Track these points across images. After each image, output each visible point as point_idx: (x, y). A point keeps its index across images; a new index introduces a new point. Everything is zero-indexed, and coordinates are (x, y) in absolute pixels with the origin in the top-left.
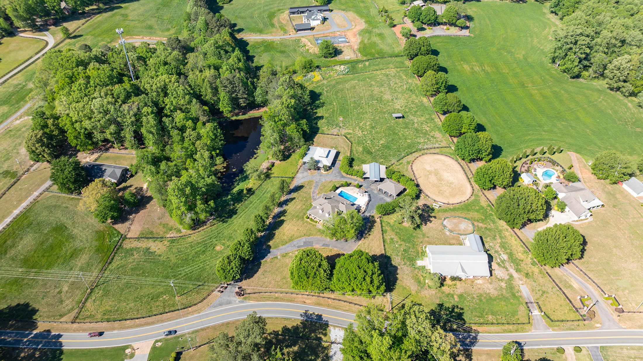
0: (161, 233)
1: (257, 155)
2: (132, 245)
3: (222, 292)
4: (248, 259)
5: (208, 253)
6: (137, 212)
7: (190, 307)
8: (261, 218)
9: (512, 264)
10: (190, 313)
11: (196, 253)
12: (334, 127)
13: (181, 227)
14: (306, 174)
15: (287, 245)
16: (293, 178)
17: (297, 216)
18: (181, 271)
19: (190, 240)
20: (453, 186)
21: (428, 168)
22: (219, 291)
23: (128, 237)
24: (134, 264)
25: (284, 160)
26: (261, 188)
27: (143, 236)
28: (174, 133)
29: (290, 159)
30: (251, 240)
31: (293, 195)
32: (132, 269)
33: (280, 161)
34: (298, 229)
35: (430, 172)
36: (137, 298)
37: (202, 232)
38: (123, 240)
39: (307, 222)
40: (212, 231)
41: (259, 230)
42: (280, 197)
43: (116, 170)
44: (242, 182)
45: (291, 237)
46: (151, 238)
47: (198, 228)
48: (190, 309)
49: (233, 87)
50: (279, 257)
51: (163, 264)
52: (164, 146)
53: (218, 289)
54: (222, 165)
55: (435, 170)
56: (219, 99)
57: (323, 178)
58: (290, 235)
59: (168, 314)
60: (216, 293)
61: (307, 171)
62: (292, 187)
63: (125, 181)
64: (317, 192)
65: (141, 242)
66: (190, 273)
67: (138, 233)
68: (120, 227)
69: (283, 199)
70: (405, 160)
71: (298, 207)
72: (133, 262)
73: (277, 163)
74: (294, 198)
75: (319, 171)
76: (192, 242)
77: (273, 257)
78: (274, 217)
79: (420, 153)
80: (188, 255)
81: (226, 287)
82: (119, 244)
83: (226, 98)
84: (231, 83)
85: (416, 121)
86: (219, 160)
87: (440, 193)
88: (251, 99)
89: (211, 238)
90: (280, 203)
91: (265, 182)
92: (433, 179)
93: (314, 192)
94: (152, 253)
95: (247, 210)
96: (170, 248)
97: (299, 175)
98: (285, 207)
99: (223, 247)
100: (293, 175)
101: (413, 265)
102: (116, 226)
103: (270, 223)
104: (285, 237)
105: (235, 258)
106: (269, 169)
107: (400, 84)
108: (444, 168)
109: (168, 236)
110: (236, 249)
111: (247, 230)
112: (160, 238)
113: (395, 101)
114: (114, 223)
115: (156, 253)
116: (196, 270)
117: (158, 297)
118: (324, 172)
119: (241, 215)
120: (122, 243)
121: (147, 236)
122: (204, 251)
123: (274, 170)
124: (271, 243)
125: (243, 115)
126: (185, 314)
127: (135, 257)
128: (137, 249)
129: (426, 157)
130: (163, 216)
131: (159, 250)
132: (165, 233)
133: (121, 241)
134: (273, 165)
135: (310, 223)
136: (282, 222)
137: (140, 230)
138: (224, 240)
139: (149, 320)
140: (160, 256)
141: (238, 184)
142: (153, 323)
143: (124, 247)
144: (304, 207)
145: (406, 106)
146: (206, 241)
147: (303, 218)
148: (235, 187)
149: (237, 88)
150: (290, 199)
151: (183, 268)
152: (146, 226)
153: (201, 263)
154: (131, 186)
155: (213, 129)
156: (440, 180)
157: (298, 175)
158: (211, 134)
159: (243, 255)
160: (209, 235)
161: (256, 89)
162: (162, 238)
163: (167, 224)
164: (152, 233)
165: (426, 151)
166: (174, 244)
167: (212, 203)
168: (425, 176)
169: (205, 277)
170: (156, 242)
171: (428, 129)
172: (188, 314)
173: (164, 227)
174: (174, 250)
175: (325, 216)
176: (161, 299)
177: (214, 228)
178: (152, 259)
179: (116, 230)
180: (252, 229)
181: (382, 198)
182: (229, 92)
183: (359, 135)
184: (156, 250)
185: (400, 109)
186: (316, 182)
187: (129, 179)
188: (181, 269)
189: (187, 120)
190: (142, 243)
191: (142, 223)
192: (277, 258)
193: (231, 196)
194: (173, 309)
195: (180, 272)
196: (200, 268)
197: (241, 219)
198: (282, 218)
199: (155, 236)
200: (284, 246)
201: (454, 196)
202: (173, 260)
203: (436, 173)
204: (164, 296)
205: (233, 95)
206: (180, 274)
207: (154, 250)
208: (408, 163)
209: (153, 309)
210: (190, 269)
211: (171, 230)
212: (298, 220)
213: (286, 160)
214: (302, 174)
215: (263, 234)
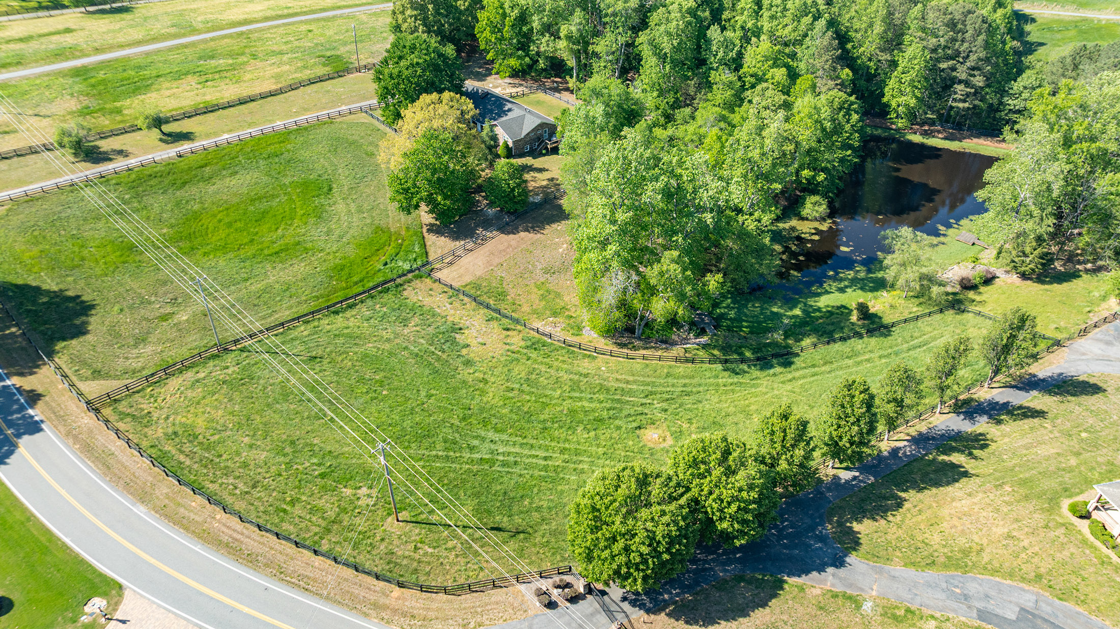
0: (526, 308)
1: (942, 239)
2: (427, 301)
3: (551, 605)
4: (726, 537)
5: (605, 434)
6: (507, 228)
7: (401, 585)
8: (869, 404)
10: (385, 607)
11: (572, 412)
13: (584, 315)
15: (930, 574)
16: (1058, 343)
17: (1023, 482)
18: (483, 439)
19: (585, 365)
22: (540, 593)
23: (438, 275)
24: (387, 346)
25: (1043, 282)
26: (911, 325)
27: (472, 292)
28: (722, 77)
29: (1065, 285)
30: (783, 466)
31: (1034, 399)
32: (366, 356)
33: (1024, 276)
34: (1009, 536)
36: (293, 443)
37: (638, 365)
38: (416, 277)
39: (1070, 528)
40: (668, 375)
41: (835, 450)
42: (978, 382)
43: (528, 116)
45: (966, 552)
46: (488, 307)
47: (635, 348)
48: (397, 591)
49: (954, 40)
50: (867, 606)
51: (455, 389)
52: (676, 105)
53: (544, 585)
54: (816, 224)
56: (894, 64)
58: (962, 541)
59: (318, 561)
60: (526, 592)
62: (1043, 369)
63: (535, 153)
65: (457, 304)
66: (504, 464)
67: (467, 279)
68: (439, 245)
69: (984, 394)
71: (1043, 451)
72: (388, 340)
73: (1008, 280)
74: (1038, 414)
76: (586, 375)
77: (839, 589)
78: (920, 440)
80: (545, 405)
81: (574, 599)
82: (399, 281)
83: (918, 65)
84: (952, 25)
86: (814, 206)
88: (992, 98)
89: (651, 393)
90: (967, 402)
91: (938, 317)
94: (454, 342)
95: (827, 368)
96: (513, 357)
98: (982, 425)
99: (670, 441)
100: (1059, 336)
102: (431, 239)
103: (895, 452)
104: (935, 539)
105: (672, 499)
106: (968, 285)
109: (537, 324)
110: (695, 463)
111: (785, 417)
112: (511, 318)
114: (432, 229)
115: (464, 352)
116: (528, 467)
117: (346, 480)
119: (797, 374)
120: (410, 281)
121: (485, 298)
122: (601, 420)
123: (987, 292)
124: (865, 531)
125: (945, 138)
126: (364, 600)
127: (406, 331)
128: (427, 315)
130: (563, 268)
131: (481, 348)
132: (535, 312)
133: (410, 276)
134: (988, 280)
135: (1085, 542)
136: (955, 474)
137: (478, 273)
138: (690, 421)
139: (252, 539)
140: (468, 363)
141: (840, 291)
142: (251, 560)
143: (405, 293)
144: (1073, 461)
146: (630, 393)
147: (1053, 502)
149: (966, 45)
150: (1020, 407)
151: (496, 437)
152: (500, 273)
153: (563, 451)
154: (540, 170)
155: (836, 105)
157: (1081, 341)
158: (825, 113)
159: (711, 505)
160: (653, 384)
161: (1020, 72)
162: (517, 321)
163: (558, 295)
164: (502, 295)
166: (534, 355)
167: (713, 281)
169: (539, 509)
170: (495, 324)
172: (376, 606)
173: (543, 297)
174: (520, 371)
176: (348, 492)
177: (682, 368)
178: (439, 359)
179: (424, 245)
180: (805, 424)
182: (934, 51)
184: (473, 343)
187: (547, 154)
188: (491, 435)
189: (775, 65)
190: (455, 309)
191: (496, 261)
192: (856, 602)
194: (346, 552)
195: (475, 442)
196: (545, 468)
197: (788, 387)
198: (957, 458)
199: (502, 306)
200: (911, 573)
202: (493, 396)
204: (365, 490)
205: (943, 65)
206: (472, 449)
207: (468, 341)
209: (297, 510)
210: (517, 449)
211: (555, 314)
212: (1027, 498)
213: (1051, 283)
214: (1103, 346)
215: (845, 475)
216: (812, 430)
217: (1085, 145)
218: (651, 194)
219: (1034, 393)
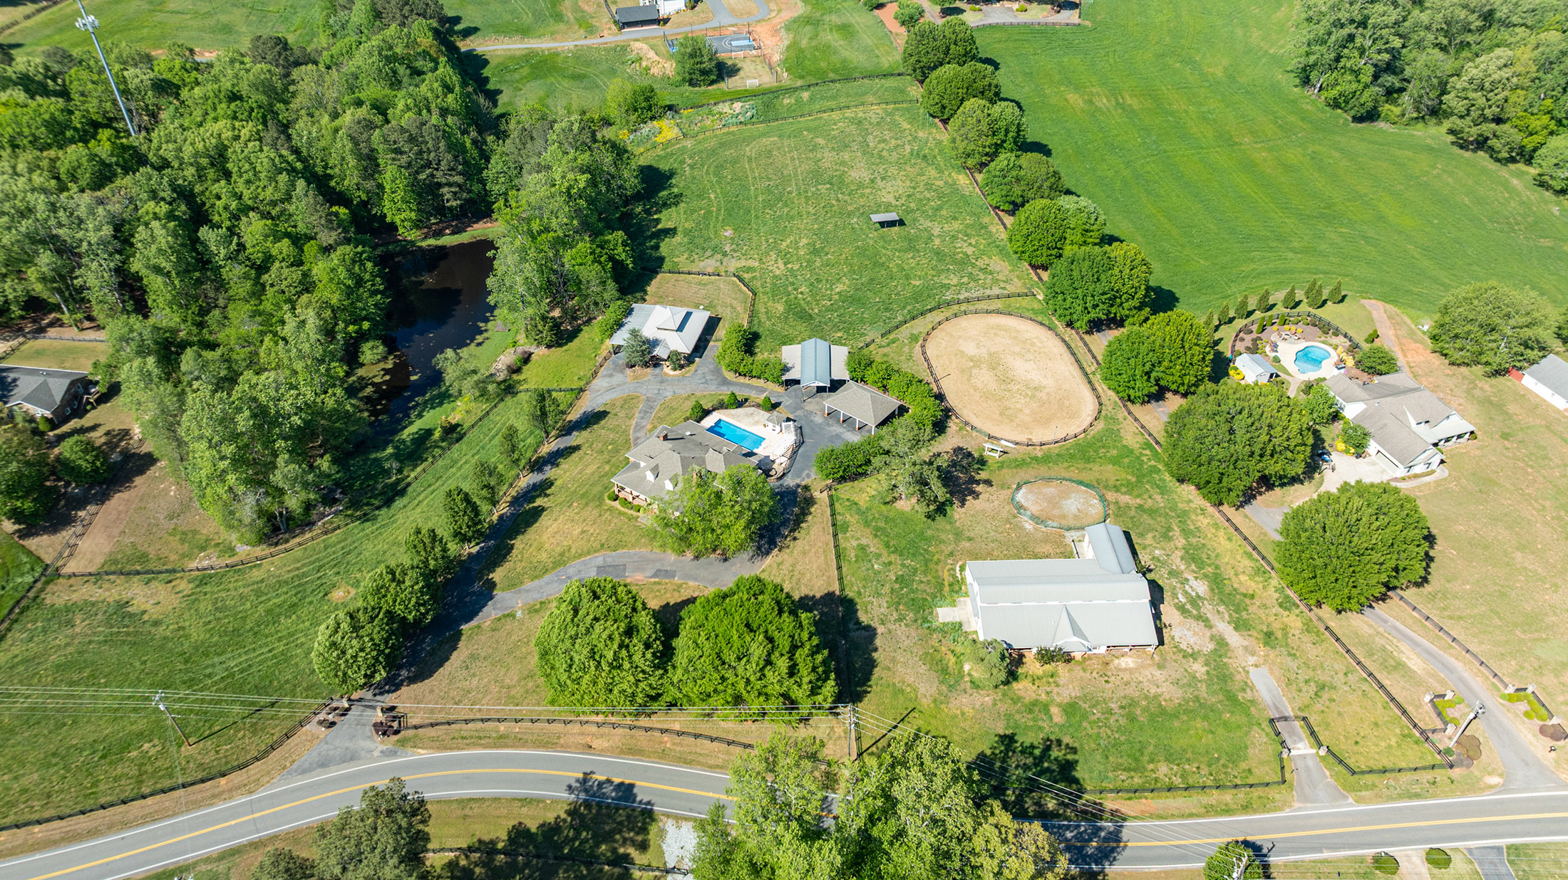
0: (173, 557)
1: (485, 335)
2: (75, 597)
3: (333, 724)
4: (417, 622)
5: (304, 612)
6: (103, 498)
7: (224, 775)
8: (467, 499)
9: (1222, 608)
10: (221, 793)
11: (269, 612)
12: (709, 253)
13: (233, 537)
14: (618, 378)
15: (547, 577)
16: (582, 390)
17: (583, 496)
18: (213, 666)
19: (256, 574)
20: (1043, 395)
21: (970, 349)
22: (321, 723)
23: (65, 571)
24: (70, 649)
25: (560, 345)
26: (486, 421)
27: (113, 568)
28: (233, 273)
29: (576, 341)
30: (432, 563)
31: (575, 438)
32: (58, 666)
33: (549, 347)
34: (583, 532)
35: (976, 362)
36: (54, 755)
37: (298, 552)
38: (47, 583)
39: (610, 509)
40: (326, 548)
41: (464, 539)
42: (540, 444)
43: (50, 381)
44: (433, 408)
45: (562, 554)
46: (138, 573)
47: (287, 541)
48: (223, 781)
49: (421, 152)
50: (519, 614)
51: (162, 647)
52: (204, 312)
53: (321, 717)
54: (382, 365)
55: (991, 355)
56: (381, 187)
57: (669, 388)
58: (559, 549)
59: (149, 801)
60: (312, 728)
61: (622, 372)
62: (574, 416)
63: (80, 412)
64: (649, 427)
65: (106, 585)
66: (242, 671)
67: (99, 560)
68: (45, 546)
69: (545, 450)
70: (904, 332)
71: (589, 471)
72: (67, 645)
73: (539, 352)
74: (577, 448)
75: (657, 370)
76: (262, 581)
77: (500, 614)
78: (515, 502)
79: (948, 312)
80: (244, 619)
81: (345, 712)
82: (31, 594)
83: (402, 183)
84: (412, 139)
85: (936, 231)
86: (371, 352)
87: (1006, 414)
88: (476, 187)
89: (321, 567)
90: (537, 461)
91: (501, 405)
92: (984, 378)
93: (639, 427)
94: (131, 615)
95: (440, 482)
96: (192, 600)
97: (599, 383)
98: (550, 472)
99: (353, 591)
100: (582, 383)
101: (925, 620)
102: (32, 543)
103: (501, 517)
104: (543, 556)
105: (372, 619)
106: (515, 370)
107: (893, 142)
108: (1017, 349)
109: (194, 565)
110: (378, 590)
111: (418, 532)
112: (167, 571)
113: (880, 183)
114: (24, 535)
115: (146, 617)
116: (260, 663)
117: (126, 747)
118: (672, 373)
119: (421, 498)
120: (42, 590)
121: (128, 568)
122: (294, 605)
123: (528, 371)
124: (497, 575)
125: (453, 233)
126: (204, 799)
127: (78, 630)
128: (88, 608)
129: (964, 322)
130: (185, 507)
131: (158, 608)
132: (183, 556)
133: (39, 585)
134: (527, 359)
135: (620, 513)
136: (538, 512)
137: (107, 550)
138: (360, 570)
139: (82, 822)
140: (156, 623)
141: (420, 416)
142: (93, 833)
143: (48, 602)
144: (607, 468)
145: (909, 196)
146: (304, 575)
147: (601, 499)
148: (411, 423)
149: (433, 155)
150: (566, 448)
151: (222, 658)
152: (128, 540)
153: (280, 639)
154: (94, 428)
155: (348, 262)
156: (1005, 380)
157: (595, 381)
158: (342, 273)
159: (399, 609)
160: (318, 560)
161: (488, 160)
162: (174, 571)
163: (195, 532)
164: (144, 557)
165: (964, 307)
166: (208, 588)
167: (324, 464)
168: (963, 371)
169: (287, 682)
170: (154, 584)
171: (970, 251)
172: (214, 796)
173: (182, 541)
174: (205, 606)
175: (663, 487)
176: (134, 754)
177: (333, 538)
178: (128, 634)
179: (29, 553)
180: (433, 531)
181: (838, 436)
182: (409, 165)
183: (778, 272)
184: (148, 607)
185: (894, 202)
186: (648, 400)
187: (94, 408)
188: (216, 660)
189: (277, 239)
190: (108, 590)
191: (116, 531)
192: (512, 616)
193: (396, 448)
194: (167, 783)
195: (208, 671)
196: (275, 657)
197: (418, 510)
198: (539, 502)
199: (151, 566)
200: (536, 582)
201: (1046, 421)
202: (197, 634)
203: (994, 363)
204: (146, 746)
205: (422, 176)
206: (209, 676)
207: (143, 608)
208: (914, 338)
209: (102, 787)
210: (244, 658)
211: (203, 549)
212: (587, 504)
213: (566, 344)
214: (607, 379)
215: (475, 550)
216: (439, 532)
217: (544, 236)
218: (243, 422)
219: (575, 433)
